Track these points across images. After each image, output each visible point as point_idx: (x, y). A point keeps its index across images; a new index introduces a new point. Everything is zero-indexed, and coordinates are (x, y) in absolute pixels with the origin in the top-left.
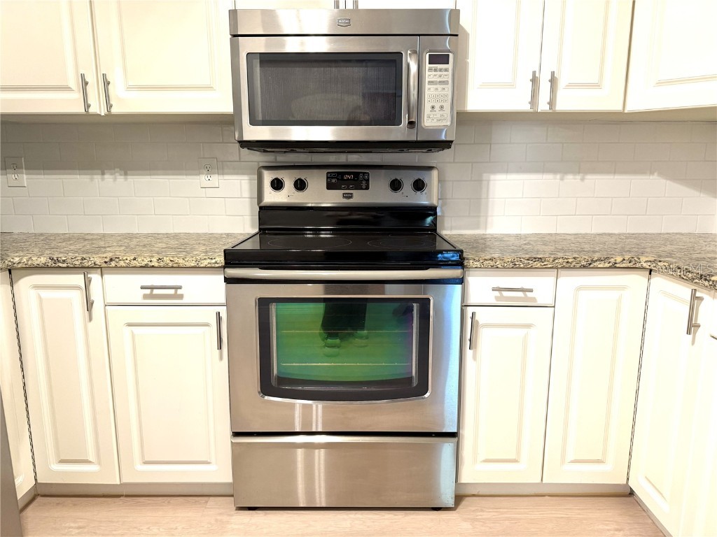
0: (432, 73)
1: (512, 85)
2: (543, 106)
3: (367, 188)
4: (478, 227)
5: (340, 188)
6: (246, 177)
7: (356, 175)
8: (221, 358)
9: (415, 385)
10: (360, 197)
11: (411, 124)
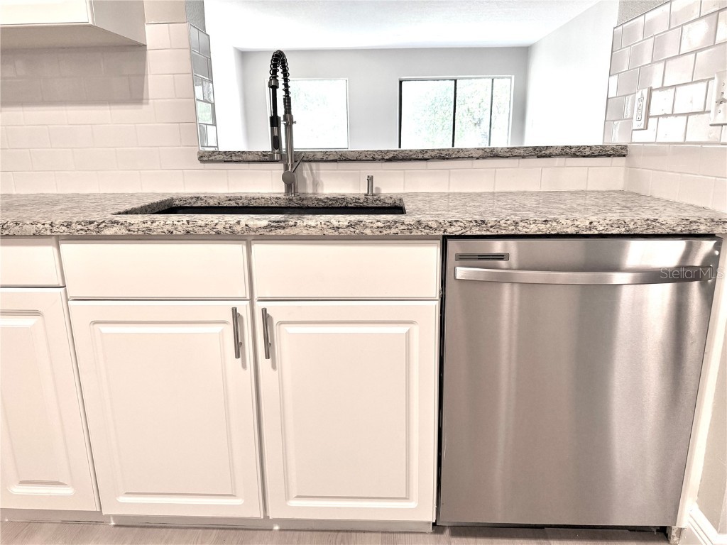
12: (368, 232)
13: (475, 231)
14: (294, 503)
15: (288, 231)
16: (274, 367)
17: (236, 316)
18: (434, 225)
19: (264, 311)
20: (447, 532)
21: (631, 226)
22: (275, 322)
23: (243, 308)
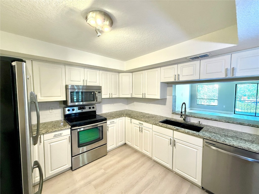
0: (99, 94)
1: (107, 95)
2: (111, 97)
3: (85, 109)
4: (101, 113)
5: (80, 110)
6: (60, 109)
7: (83, 107)
8: (69, 144)
9: (101, 138)
10: (84, 111)
11: (96, 101)
12: (190, 134)
13: (209, 139)
14: (176, 169)
15: (178, 130)
16: (175, 148)
17: (171, 139)
18: (201, 136)
19: (174, 140)
20: (205, 190)
21: (244, 148)
22: (176, 142)
23: (172, 138)
